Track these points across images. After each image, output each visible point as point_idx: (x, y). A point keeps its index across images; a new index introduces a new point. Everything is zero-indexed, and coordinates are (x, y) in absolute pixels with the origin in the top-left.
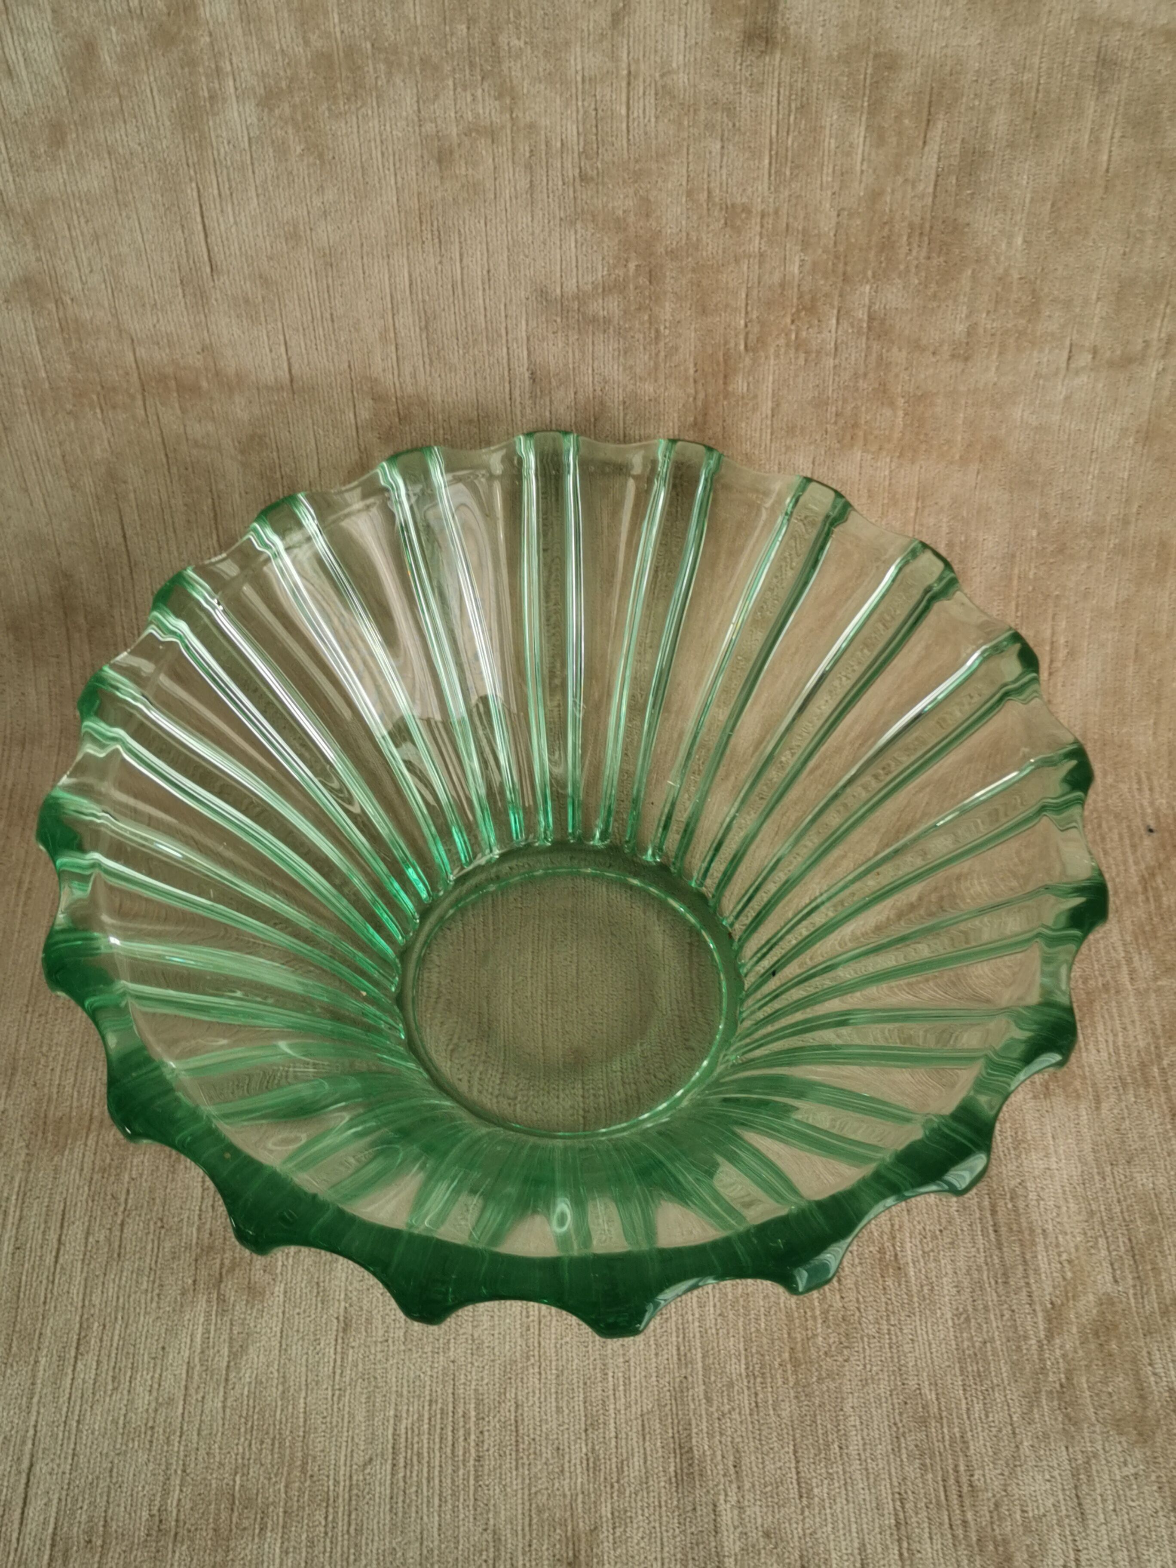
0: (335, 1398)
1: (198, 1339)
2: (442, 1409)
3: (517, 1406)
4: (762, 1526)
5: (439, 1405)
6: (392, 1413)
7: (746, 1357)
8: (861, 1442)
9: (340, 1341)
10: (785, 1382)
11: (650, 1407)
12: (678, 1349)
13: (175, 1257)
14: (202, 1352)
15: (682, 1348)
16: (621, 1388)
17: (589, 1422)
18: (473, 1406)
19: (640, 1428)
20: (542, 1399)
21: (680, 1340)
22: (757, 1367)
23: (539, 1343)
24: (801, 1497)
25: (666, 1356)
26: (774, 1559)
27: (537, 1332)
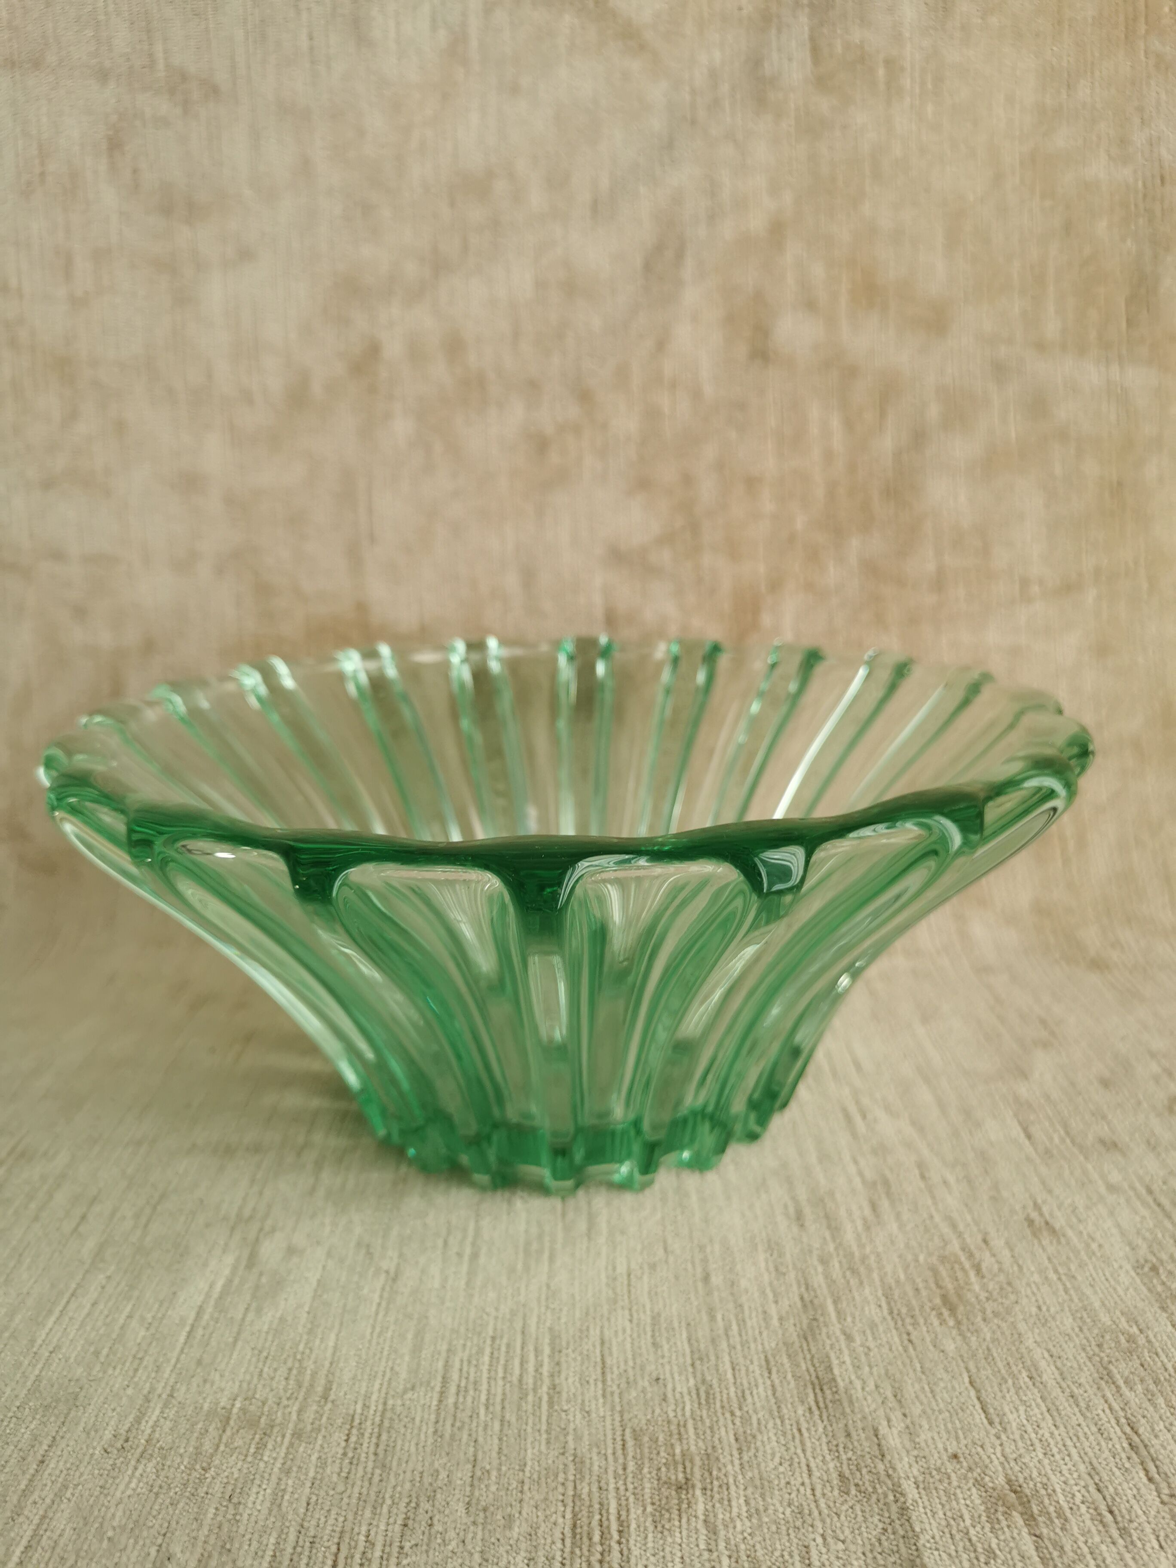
0: (375, 1335)
1: (218, 1287)
2: (508, 1346)
3: (603, 1343)
4: (946, 1450)
5: (505, 1341)
6: (445, 1347)
7: (889, 1303)
8: (1056, 1372)
9: (388, 1288)
10: (943, 1322)
11: (773, 1345)
12: (802, 1298)
13: (207, 1225)
14: (220, 1298)
15: (806, 1296)
16: (735, 1327)
17: (696, 1356)
18: (547, 1341)
19: (764, 1363)
20: (635, 1335)
21: (803, 1289)
22: (904, 1310)
23: (629, 1292)
24: (991, 1423)
25: (787, 1303)
26: (970, 1484)
27: (626, 1282)
